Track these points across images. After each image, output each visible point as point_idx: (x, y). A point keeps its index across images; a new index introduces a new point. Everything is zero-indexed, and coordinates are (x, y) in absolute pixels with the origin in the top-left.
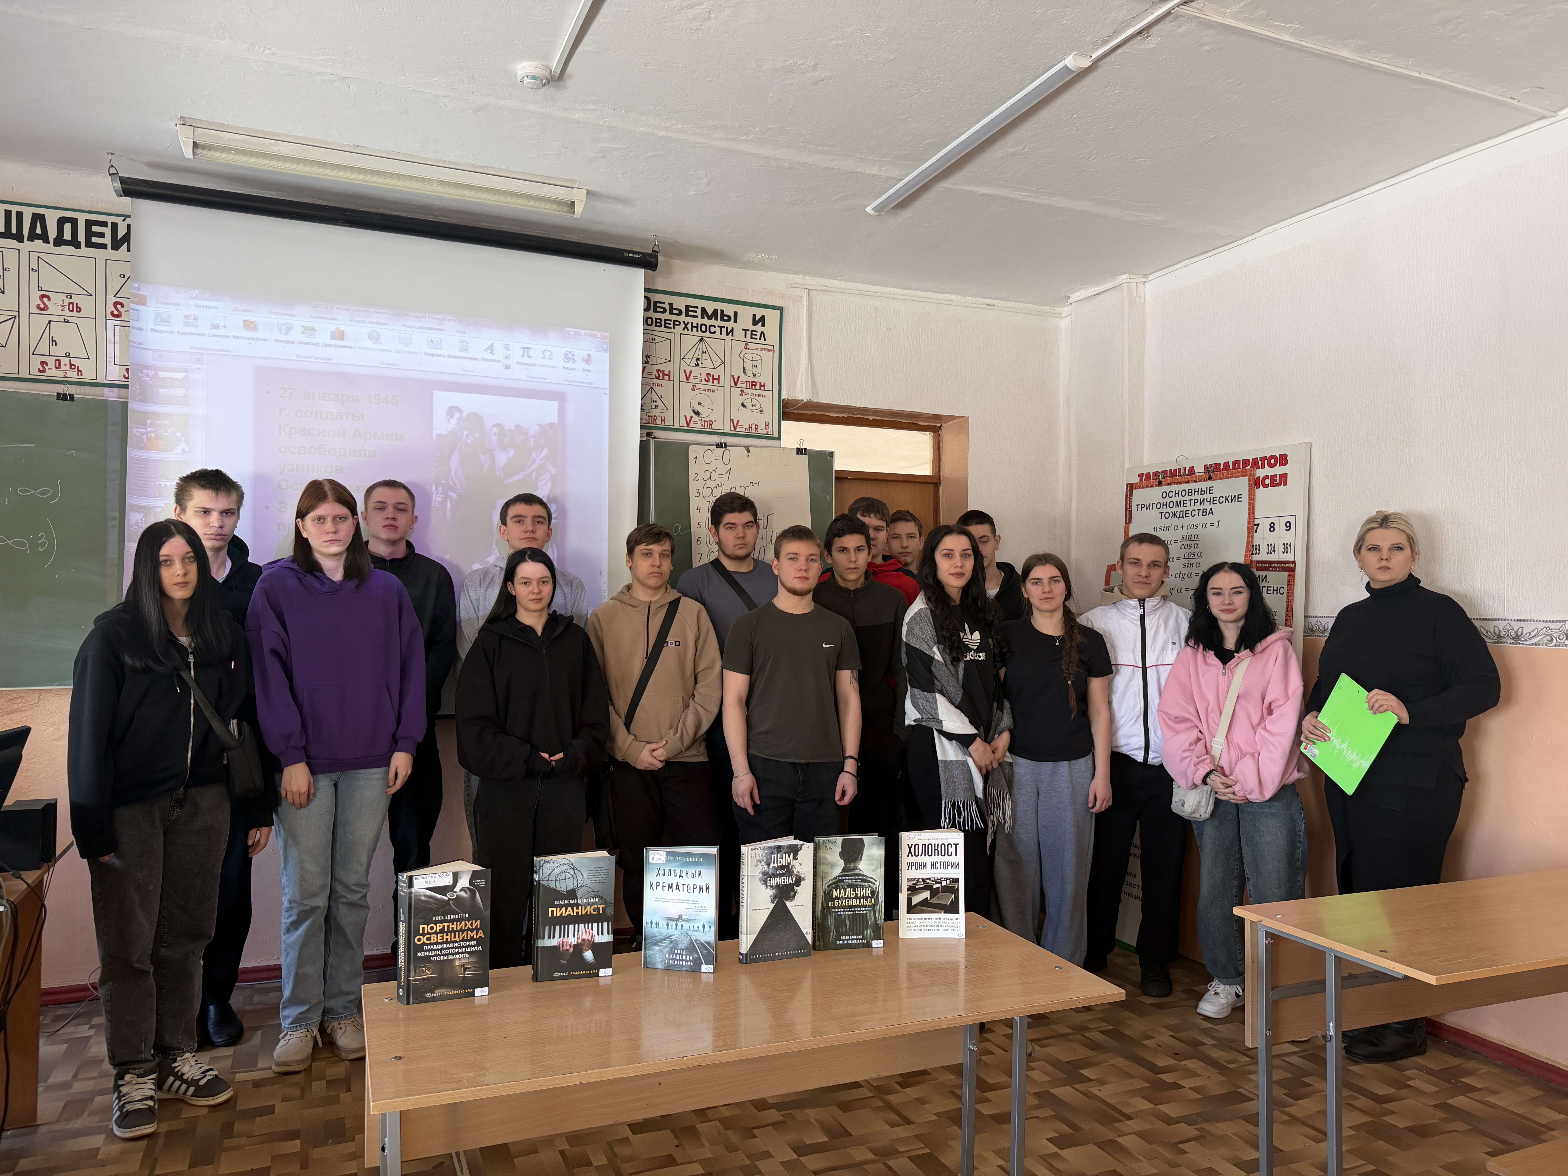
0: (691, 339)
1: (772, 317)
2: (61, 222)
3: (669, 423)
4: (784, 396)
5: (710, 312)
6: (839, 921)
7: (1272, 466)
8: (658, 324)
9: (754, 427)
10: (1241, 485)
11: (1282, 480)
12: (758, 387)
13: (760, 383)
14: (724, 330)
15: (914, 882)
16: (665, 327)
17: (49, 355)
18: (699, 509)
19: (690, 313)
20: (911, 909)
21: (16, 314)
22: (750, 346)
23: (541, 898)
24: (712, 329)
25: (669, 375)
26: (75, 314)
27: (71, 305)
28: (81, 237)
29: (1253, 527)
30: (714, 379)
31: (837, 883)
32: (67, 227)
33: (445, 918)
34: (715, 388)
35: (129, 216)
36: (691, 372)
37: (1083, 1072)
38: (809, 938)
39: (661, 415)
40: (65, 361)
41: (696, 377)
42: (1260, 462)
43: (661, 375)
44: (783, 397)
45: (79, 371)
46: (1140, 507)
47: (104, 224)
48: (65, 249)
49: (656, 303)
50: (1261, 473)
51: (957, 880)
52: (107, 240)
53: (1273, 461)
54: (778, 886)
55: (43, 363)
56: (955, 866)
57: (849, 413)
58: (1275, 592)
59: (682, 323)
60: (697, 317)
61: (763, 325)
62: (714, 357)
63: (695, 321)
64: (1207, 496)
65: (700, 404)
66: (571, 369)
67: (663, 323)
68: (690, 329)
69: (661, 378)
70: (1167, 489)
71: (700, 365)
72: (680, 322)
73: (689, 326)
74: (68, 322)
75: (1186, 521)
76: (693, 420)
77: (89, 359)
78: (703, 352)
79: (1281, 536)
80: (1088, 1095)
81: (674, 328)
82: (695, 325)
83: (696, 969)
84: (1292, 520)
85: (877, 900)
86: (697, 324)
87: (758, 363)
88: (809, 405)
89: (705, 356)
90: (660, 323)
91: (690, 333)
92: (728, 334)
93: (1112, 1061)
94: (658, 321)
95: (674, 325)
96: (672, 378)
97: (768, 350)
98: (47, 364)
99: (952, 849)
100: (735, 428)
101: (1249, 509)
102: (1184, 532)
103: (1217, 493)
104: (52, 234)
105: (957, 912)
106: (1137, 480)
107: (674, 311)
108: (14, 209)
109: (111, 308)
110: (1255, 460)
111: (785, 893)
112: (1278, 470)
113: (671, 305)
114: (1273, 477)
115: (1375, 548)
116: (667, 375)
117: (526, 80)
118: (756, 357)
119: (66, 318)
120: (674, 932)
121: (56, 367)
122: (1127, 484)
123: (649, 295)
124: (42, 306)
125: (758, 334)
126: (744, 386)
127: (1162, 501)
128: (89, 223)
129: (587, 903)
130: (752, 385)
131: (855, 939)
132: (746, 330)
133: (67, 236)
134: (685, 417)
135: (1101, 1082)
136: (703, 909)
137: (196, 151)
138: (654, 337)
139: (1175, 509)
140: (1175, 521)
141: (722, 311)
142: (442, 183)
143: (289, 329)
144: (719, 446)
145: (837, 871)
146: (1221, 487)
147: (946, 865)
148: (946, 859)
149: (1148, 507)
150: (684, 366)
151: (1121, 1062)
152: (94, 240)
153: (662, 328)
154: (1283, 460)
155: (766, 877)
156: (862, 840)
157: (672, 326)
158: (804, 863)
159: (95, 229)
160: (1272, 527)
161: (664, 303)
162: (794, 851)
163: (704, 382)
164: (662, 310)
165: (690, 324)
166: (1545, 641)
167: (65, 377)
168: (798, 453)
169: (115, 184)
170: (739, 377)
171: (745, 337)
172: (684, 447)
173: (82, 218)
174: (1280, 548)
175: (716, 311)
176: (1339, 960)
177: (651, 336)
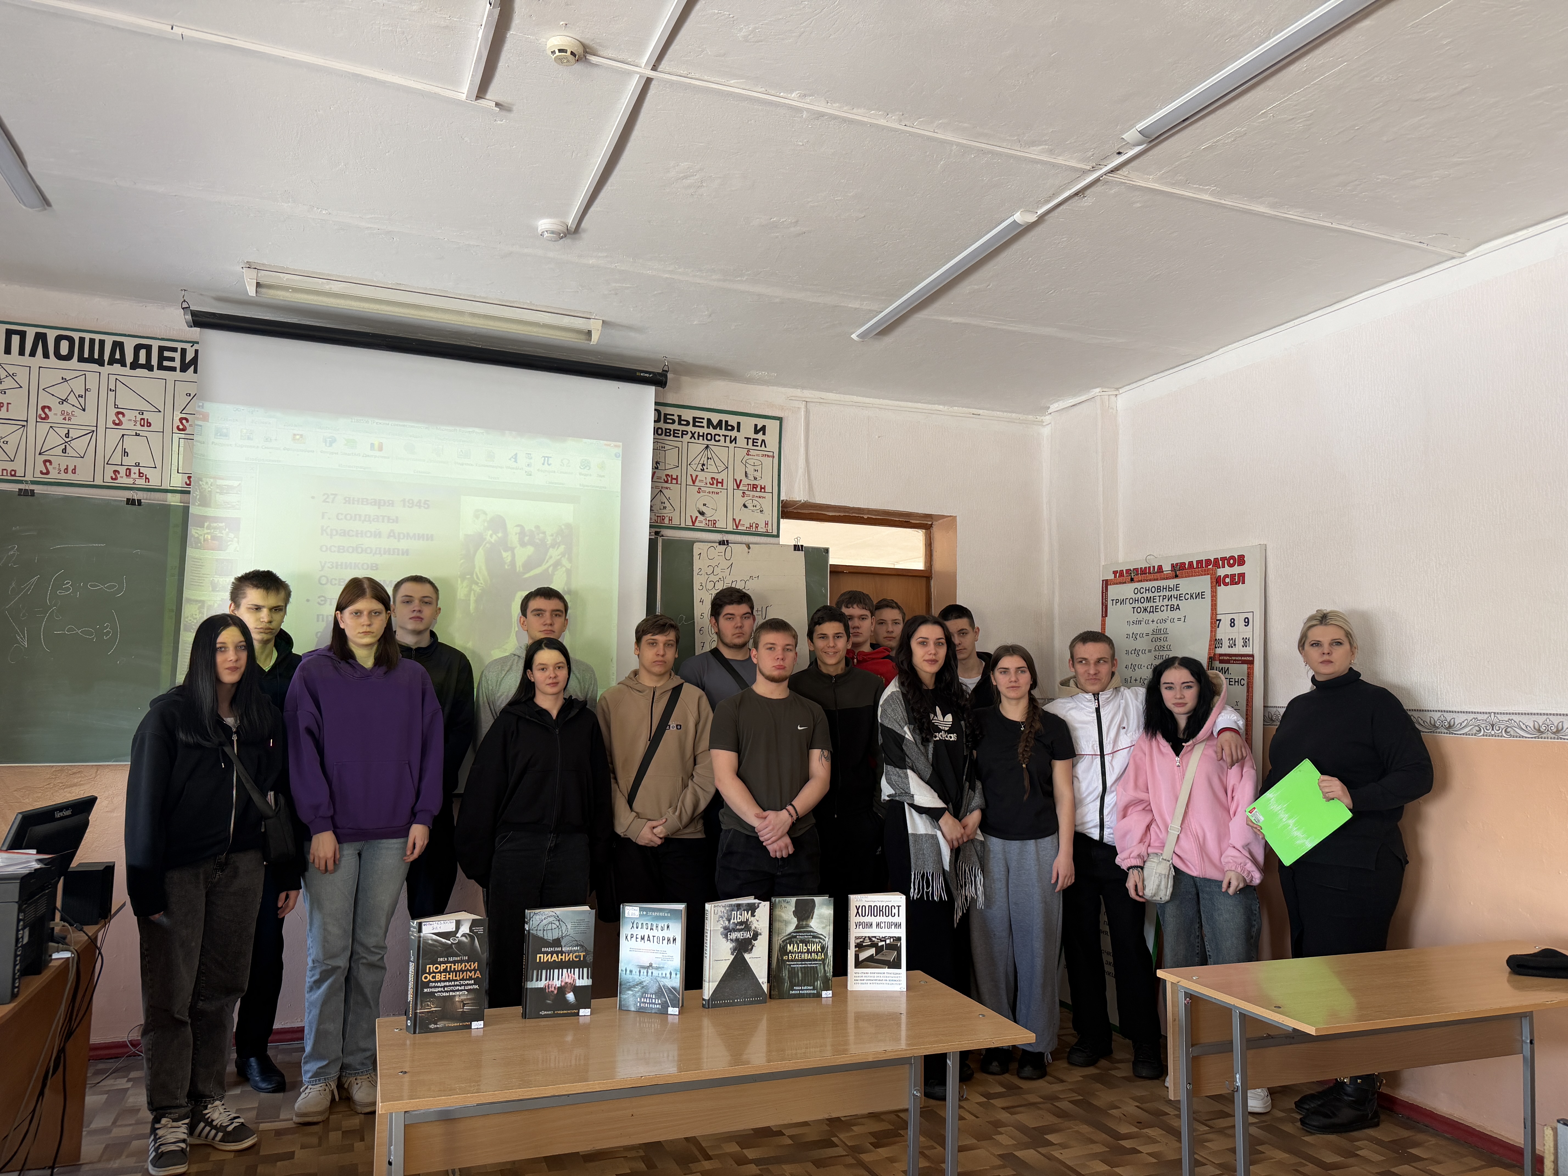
0: (697, 447)
1: (772, 427)
2: (137, 348)
3: (676, 522)
4: (783, 497)
5: (715, 423)
6: (793, 973)
7: (1231, 566)
8: (668, 434)
9: (754, 526)
10: (1203, 583)
11: (1240, 579)
12: (759, 489)
13: (761, 486)
14: (728, 439)
15: (862, 940)
16: (674, 436)
17: (121, 465)
18: (702, 601)
19: (697, 424)
20: (858, 964)
21: (95, 429)
22: (752, 452)
23: (531, 945)
24: (717, 438)
25: (676, 479)
26: (146, 428)
27: (142, 421)
28: (154, 361)
29: (1215, 622)
30: (718, 482)
31: (791, 939)
32: (143, 353)
33: (448, 959)
34: (719, 491)
35: (197, 343)
36: (697, 476)
37: (1048, 1137)
38: (765, 987)
39: (668, 515)
40: (135, 470)
41: (701, 481)
42: (1220, 562)
43: (670, 479)
44: (781, 499)
45: (146, 478)
46: (1114, 601)
47: (174, 350)
48: (140, 372)
49: (666, 415)
50: (1221, 572)
51: (899, 939)
52: (177, 364)
53: (1232, 562)
54: (737, 940)
55: (115, 472)
56: (897, 925)
57: (845, 512)
58: (1237, 683)
59: (690, 433)
60: (703, 427)
61: (764, 434)
62: (718, 463)
63: (701, 431)
64: (1175, 593)
65: (705, 505)
66: (586, 475)
67: (672, 433)
68: (696, 438)
69: (669, 482)
70: (1138, 585)
71: (705, 470)
72: (687, 432)
73: (696, 436)
74: (139, 435)
75: (1156, 616)
76: (698, 519)
77: (156, 468)
78: (708, 458)
79: (1240, 632)
80: (1050, 1158)
81: (682, 437)
82: (701, 434)
83: (663, 1012)
84: (1250, 616)
85: (826, 955)
86: (704, 433)
87: (759, 468)
88: (806, 505)
89: (711, 462)
90: (669, 433)
91: (697, 441)
92: (731, 442)
93: (1076, 1128)
94: (668, 431)
95: (682, 434)
96: (679, 482)
97: (768, 456)
98: (119, 472)
99: (895, 911)
100: (737, 527)
101: (1212, 605)
102: (1154, 626)
103: (1183, 590)
104: (129, 359)
105: (899, 966)
106: (1112, 577)
107: (682, 422)
108: (97, 337)
109: (177, 422)
110: (1216, 560)
111: (743, 947)
112: (1237, 570)
113: (680, 416)
114: (1233, 576)
115: (1317, 644)
116: (675, 479)
117: (546, 234)
118: (757, 463)
119: (138, 432)
120: (645, 978)
121: (126, 475)
122: (1103, 581)
123: (659, 408)
124: (117, 422)
125: (760, 442)
126: (746, 488)
127: (1134, 596)
128: (161, 349)
129: (570, 951)
130: (753, 487)
131: (807, 990)
132: (748, 439)
133: (142, 360)
134: (691, 516)
135: (1063, 1146)
136: (671, 958)
137: (259, 290)
138: (663, 445)
139: (1146, 605)
140: (1146, 616)
141: (726, 422)
142: (473, 315)
143: (333, 441)
144: (722, 543)
145: (791, 928)
146: (1187, 585)
147: (890, 925)
148: (890, 919)
149: (1123, 602)
150: (691, 471)
151: (1085, 1129)
152: (166, 363)
153: (672, 438)
154: (1241, 560)
155: (727, 931)
156: (813, 901)
157: (680, 435)
158: (761, 919)
159: (167, 354)
160: (1232, 623)
161: (673, 415)
162: (752, 909)
163: (708, 485)
164: (671, 421)
165: (697, 434)
166: (1475, 731)
167: (134, 484)
168: (795, 550)
169: (187, 317)
170: (741, 481)
171: (748, 445)
172: (690, 544)
173: (155, 345)
174: (1239, 643)
175: (720, 421)
176: (1245, 1017)
177: (661, 445)
